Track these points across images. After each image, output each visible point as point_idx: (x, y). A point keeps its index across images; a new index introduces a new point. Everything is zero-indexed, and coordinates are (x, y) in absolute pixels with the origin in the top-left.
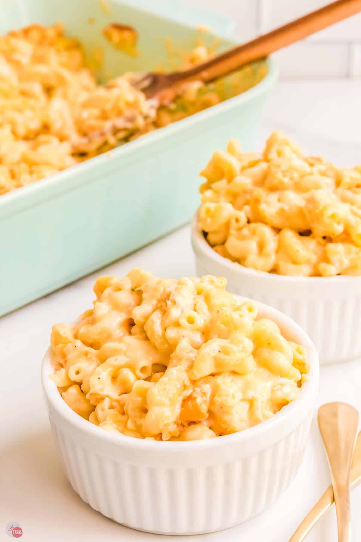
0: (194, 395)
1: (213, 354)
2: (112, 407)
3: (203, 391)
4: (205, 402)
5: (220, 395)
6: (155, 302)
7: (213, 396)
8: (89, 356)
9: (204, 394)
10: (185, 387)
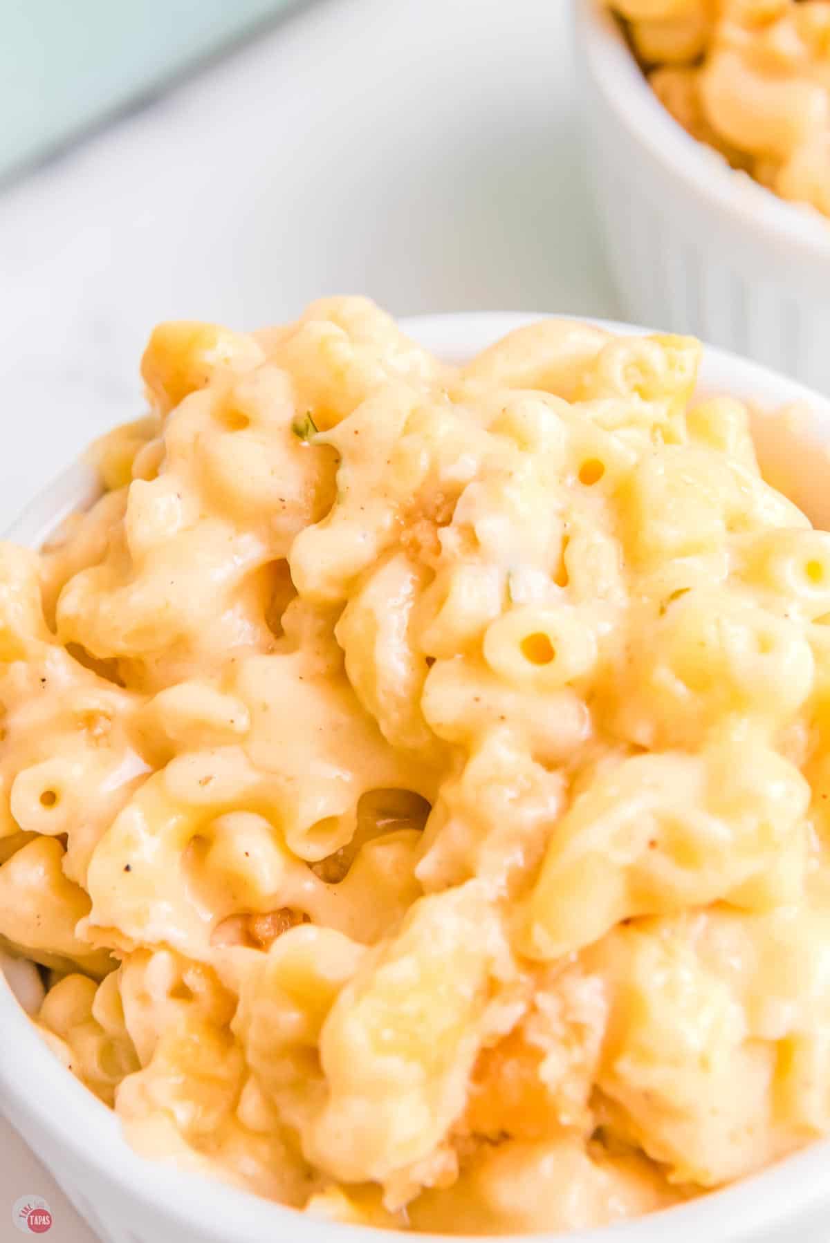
0: (534, 1037)
1: (624, 857)
2: (181, 992)
3: (570, 1018)
4: (577, 1069)
5: (645, 1056)
6: (387, 520)
7: (613, 1047)
8: (98, 731)
9: (577, 1031)
10: (492, 989)
